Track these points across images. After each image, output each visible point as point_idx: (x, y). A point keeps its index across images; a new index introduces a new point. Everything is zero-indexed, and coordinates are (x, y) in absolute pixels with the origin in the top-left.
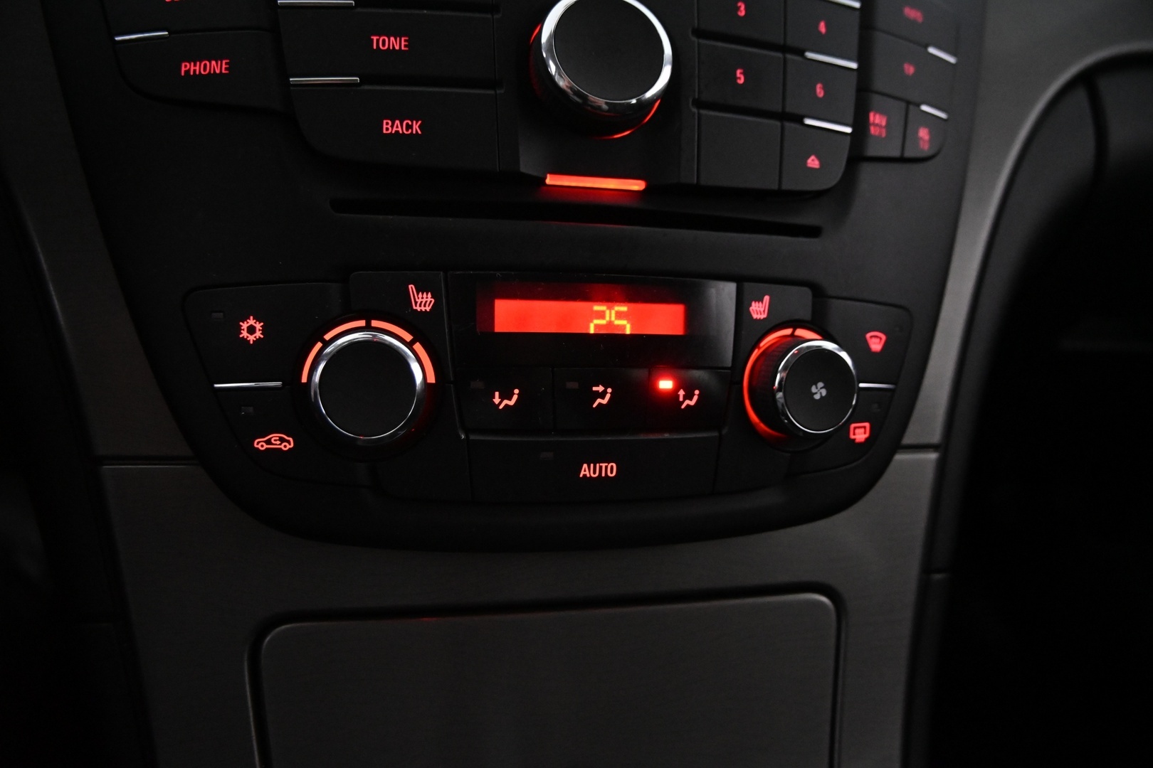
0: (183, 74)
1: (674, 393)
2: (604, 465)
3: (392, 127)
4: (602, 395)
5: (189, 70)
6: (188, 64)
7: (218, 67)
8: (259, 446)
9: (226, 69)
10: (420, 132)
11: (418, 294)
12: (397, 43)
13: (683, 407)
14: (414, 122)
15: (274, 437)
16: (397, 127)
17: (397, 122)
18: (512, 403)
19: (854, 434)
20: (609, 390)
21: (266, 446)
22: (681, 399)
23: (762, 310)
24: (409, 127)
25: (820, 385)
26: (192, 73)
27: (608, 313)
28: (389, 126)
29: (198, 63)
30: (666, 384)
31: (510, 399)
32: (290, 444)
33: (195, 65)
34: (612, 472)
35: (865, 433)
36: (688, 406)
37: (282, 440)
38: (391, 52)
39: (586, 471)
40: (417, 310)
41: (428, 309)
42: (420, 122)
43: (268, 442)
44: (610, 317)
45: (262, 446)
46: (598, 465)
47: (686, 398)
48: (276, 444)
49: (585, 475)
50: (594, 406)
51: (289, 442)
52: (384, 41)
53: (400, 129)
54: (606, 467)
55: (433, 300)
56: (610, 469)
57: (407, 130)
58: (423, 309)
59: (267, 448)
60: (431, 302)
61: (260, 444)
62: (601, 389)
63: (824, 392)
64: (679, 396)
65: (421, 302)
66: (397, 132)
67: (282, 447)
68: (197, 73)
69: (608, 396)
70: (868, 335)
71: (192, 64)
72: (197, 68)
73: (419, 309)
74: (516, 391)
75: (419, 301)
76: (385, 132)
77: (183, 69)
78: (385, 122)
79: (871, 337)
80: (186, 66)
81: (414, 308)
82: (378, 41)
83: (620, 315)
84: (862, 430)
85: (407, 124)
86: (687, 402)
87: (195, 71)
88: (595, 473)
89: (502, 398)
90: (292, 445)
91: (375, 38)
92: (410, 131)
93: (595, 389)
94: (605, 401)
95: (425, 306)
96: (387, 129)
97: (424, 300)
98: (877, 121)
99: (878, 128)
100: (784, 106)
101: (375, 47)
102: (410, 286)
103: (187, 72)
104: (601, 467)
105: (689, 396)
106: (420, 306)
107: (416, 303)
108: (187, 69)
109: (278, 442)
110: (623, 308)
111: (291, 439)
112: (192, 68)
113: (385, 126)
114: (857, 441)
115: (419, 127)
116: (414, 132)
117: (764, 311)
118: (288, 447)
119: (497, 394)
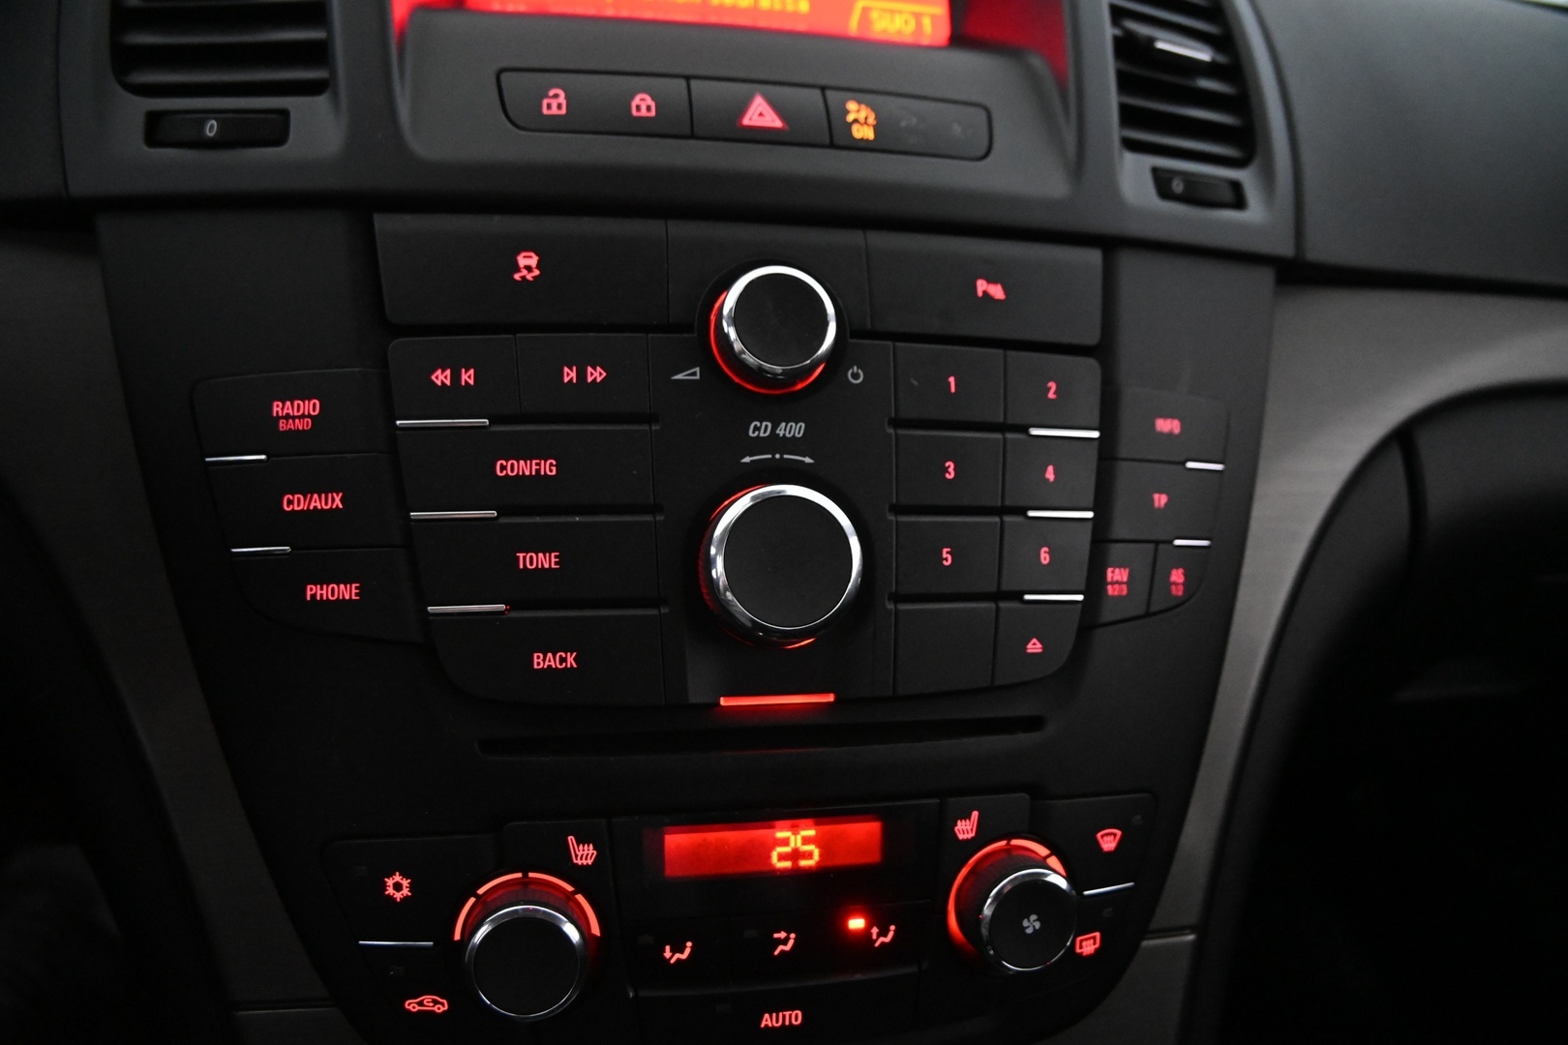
0: (309, 598)
1: (867, 931)
2: (787, 1013)
3: (544, 660)
4: (785, 942)
5: (315, 594)
6: (314, 587)
7: (348, 592)
8: (410, 1007)
9: (356, 594)
10: (575, 666)
11: (578, 846)
12: (546, 561)
13: (877, 944)
14: (569, 654)
15: (427, 999)
16: (550, 661)
17: (550, 655)
18: (684, 956)
19: (1081, 947)
20: (793, 936)
21: (418, 1008)
22: (874, 937)
23: (969, 828)
24: (563, 660)
25: (1033, 917)
26: (318, 598)
27: (792, 838)
28: (540, 660)
29: (325, 586)
30: (857, 924)
31: (682, 952)
32: (444, 1006)
33: (322, 589)
34: (796, 1020)
35: (1094, 944)
36: (883, 943)
37: (435, 1002)
38: (540, 571)
39: (767, 1021)
40: (577, 864)
41: (590, 862)
42: (574, 654)
43: (421, 1004)
44: (796, 843)
45: (414, 1007)
46: (781, 1014)
47: (879, 935)
48: (429, 1006)
49: (766, 1026)
50: (776, 953)
51: (443, 1004)
52: (531, 558)
53: (552, 663)
54: (790, 1016)
55: (595, 852)
56: (795, 1017)
57: (561, 664)
58: (585, 862)
59: (419, 1011)
60: (593, 854)
61: (412, 1005)
62: (782, 935)
63: (1037, 925)
64: (871, 934)
65: (582, 856)
66: (550, 666)
67: (435, 1009)
68: (325, 598)
69: (791, 942)
70: (1099, 835)
71: (319, 586)
72: (324, 592)
73: (579, 862)
74: (689, 944)
75: (580, 854)
76: (536, 667)
77: (309, 593)
78: (536, 655)
79: (1102, 836)
80: (311, 589)
81: (575, 861)
82: (524, 558)
83: (806, 841)
84: (1092, 941)
85: (561, 656)
86: (882, 939)
87: (322, 595)
88: (777, 1022)
89: (674, 952)
90: (446, 1008)
91: (521, 555)
92: (564, 664)
93: (776, 935)
94: (788, 948)
95: (586, 859)
96: (539, 664)
97: (585, 853)
98: (1117, 577)
99: (1116, 586)
100: (999, 584)
101: (521, 567)
102: (569, 838)
103: (313, 596)
104: (784, 1016)
105: (883, 933)
106: (581, 859)
107: (576, 856)
108: (313, 592)
109: (431, 1004)
110: (811, 833)
111: (445, 1001)
112: (319, 592)
113: (536, 660)
114: (1084, 954)
115: (574, 659)
116: (569, 666)
117: (972, 830)
118: (442, 1009)
119: (668, 948)
